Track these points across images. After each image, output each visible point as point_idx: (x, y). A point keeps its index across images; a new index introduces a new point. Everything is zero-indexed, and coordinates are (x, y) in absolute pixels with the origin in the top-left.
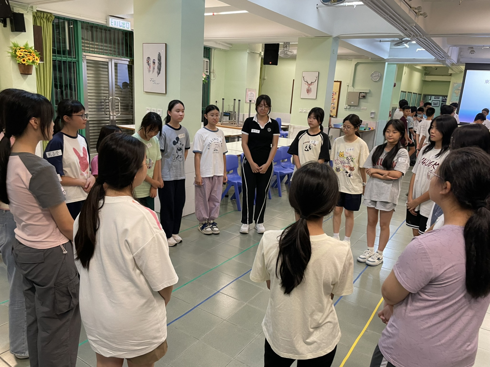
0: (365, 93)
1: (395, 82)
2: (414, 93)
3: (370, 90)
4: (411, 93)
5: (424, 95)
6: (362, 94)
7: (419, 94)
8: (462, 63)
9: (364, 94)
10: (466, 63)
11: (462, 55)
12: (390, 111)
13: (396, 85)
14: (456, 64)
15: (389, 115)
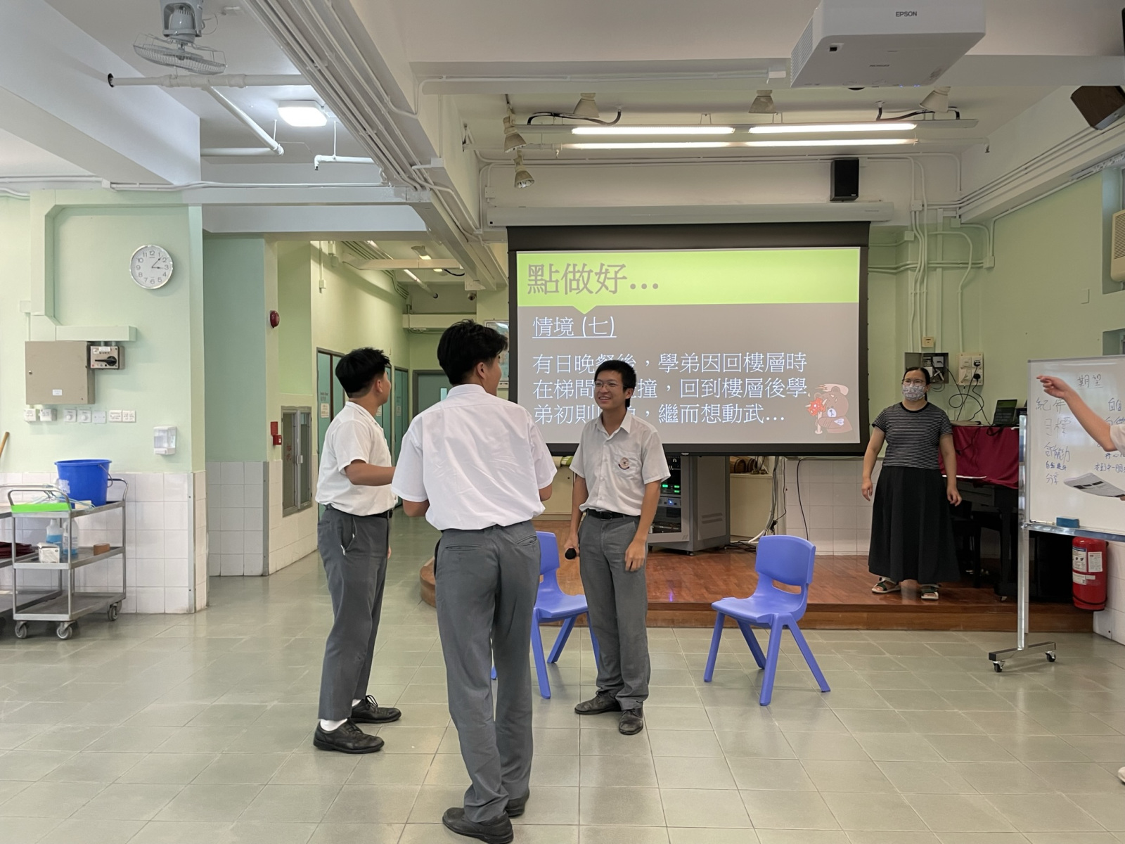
0: (118, 343)
1: (277, 310)
3: (136, 334)
5: (414, 371)
6: (102, 349)
8: (495, 227)
9: (108, 349)
10: (508, 227)
11: (491, 198)
12: (271, 423)
13: (282, 320)
14: (477, 229)
15: (270, 438)
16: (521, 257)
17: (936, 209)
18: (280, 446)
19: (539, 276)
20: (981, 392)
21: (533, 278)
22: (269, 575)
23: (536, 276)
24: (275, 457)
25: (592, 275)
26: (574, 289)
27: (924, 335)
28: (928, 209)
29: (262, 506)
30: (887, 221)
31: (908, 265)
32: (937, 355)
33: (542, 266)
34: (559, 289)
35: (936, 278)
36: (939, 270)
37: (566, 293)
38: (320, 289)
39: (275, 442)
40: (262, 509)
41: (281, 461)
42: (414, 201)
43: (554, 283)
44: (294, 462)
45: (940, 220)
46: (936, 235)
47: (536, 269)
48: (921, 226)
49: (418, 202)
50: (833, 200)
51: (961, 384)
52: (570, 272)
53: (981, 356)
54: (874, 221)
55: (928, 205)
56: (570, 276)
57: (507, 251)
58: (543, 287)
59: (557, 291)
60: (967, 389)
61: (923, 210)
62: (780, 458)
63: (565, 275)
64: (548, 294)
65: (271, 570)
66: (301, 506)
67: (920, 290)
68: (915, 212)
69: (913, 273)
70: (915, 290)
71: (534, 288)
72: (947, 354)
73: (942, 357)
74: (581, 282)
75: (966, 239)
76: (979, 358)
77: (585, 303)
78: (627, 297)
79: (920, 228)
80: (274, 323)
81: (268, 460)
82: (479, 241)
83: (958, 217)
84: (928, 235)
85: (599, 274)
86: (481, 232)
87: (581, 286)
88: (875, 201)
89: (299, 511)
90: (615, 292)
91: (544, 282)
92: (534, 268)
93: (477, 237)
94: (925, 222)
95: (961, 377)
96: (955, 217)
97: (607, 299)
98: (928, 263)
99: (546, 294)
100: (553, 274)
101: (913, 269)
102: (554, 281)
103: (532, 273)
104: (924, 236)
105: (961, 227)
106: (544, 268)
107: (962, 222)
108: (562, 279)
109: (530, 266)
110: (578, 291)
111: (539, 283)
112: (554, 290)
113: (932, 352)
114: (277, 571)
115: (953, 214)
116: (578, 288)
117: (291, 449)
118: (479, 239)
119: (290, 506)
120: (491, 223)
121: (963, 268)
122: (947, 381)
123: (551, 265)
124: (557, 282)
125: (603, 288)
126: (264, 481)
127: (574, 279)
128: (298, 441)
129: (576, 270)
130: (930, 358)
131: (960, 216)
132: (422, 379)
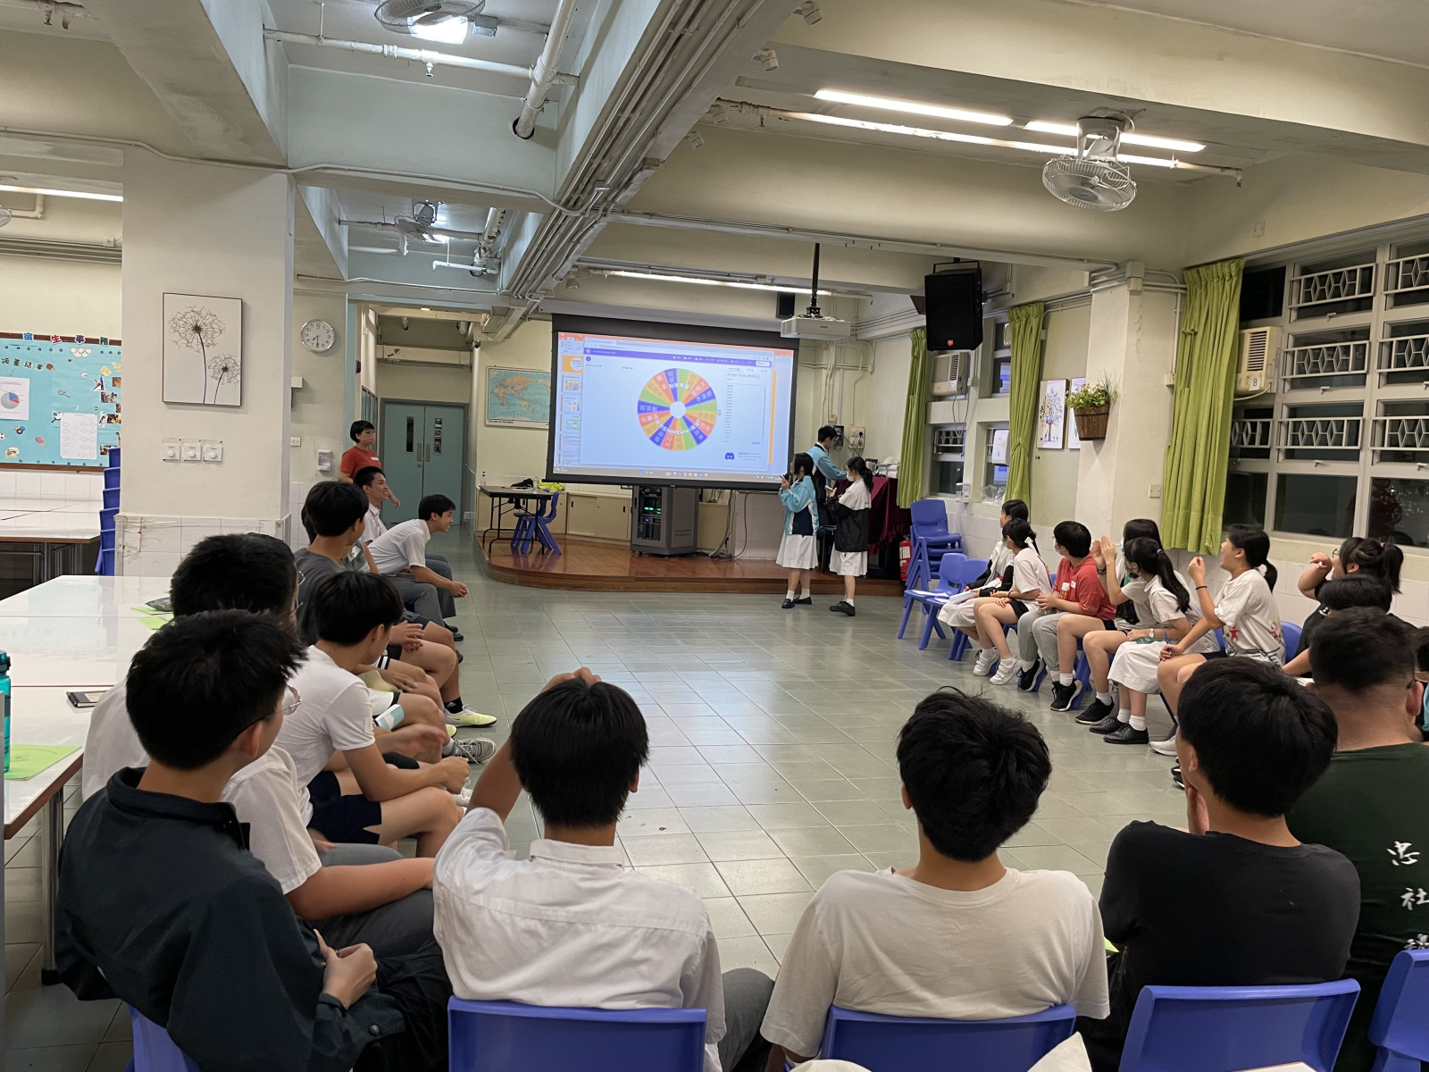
2: (372, 395)
3: (305, 382)
7: (376, 399)
8: (541, 314)
10: (553, 314)
27: (830, 415)
31: (823, 365)
35: (839, 375)
36: (842, 370)
46: (841, 345)
50: (776, 317)
51: (850, 447)
53: (864, 429)
57: (550, 330)
62: (734, 491)
67: (829, 382)
69: (825, 370)
75: (859, 351)
76: (862, 431)
84: (836, 346)
95: (851, 442)
96: (853, 335)
98: (835, 365)
105: (856, 342)
107: (857, 339)
121: (856, 370)
131: (856, 335)
132: (388, 407)
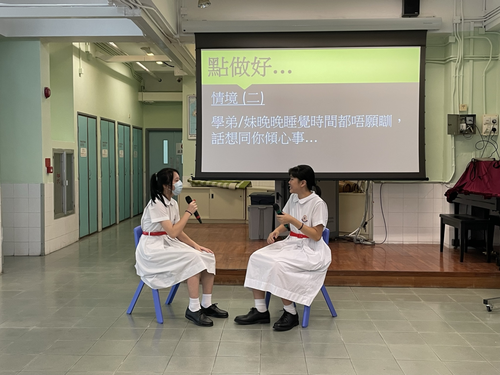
1: (49, 87)
2: (119, 123)
4: (114, 122)
5: (146, 129)
7: (134, 127)
8: (187, 33)
10: (195, 33)
11: (184, 15)
12: (46, 159)
13: (52, 93)
14: (175, 34)
15: (45, 169)
16: (204, 52)
17: (470, 22)
18: (52, 174)
19: (215, 65)
20: (496, 139)
21: (212, 66)
22: (45, 255)
23: (213, 65)
24: (49, 182)
25: (249, 64)
26: (238, 74)
27: (461, 103)
28: (464, 22)
29: (40, 211)
30: (438, 30)
31: (452, 58)
32: (469, 116)
33: (217, 58)
34: (228, 74)
35: (469, 67)
36: (471, 61)
37: (233, 76)
38: (80, 74)
39: (49, 171)
40: (40, 214)
41: (53, 183)
42: (130, 16)
43: (225, 70)
44: (62, 184)
45: (472, 29)
46: (469, 39)
47: (213, 60)
48: (460, 33)
49: (133, 16)
50: (403, 16)
51: (484, 135)
52: (235, 62)
53: (497, 117)
54: (429, 30)
55: (464, 20)
56: (235, 65)
57: (195, 49)
58: (218, 72)
59: (227, 75)
60: (488, 137)
61: (461, 23)
62: (371, 182)
63: (232, 64)
64: (221, 76)
65: (47, 252)
66: (67, 213)
67: (459, 74)
68: (456, 24)
69: (454, 63)
70: (455, 74)
71: (212, 72)
72: (475, 115)
73: (472, 117)
74: (242, 69)
75: (489, 42)
76: (496, 118)
77: (245, 83)
78: (271, 79)
79: (459, 35)
80: (47, 95)
81: (44, 182)
82: (178, 43)
83: (483, 27)
84: (464, 39)
85: (254, 64)
86: (178, 36)
87: (243, 71)
88: (430, 17)
89: (65, 216)
90: (264, 75)
91: (218, 69)
92: (212, 60)
93: (176, 40)
94: (462, 30)
95: (484, 130)
96: (482, 27)
97: (259, 80)
98: (464, 57)
99: (220, 76)
100: (224, 64)
101: (455, 61)
102: (225, 68)
103: (211, 63)
104: (461, 39)
105: (485, 34)
106: (219, 60)
107: (486, 30)
108: (230, 67)
109: (210, 59)
110: (240, 75)
111: (215, 69)
112: (225, 74)
113: (467, 114)
114: (50, 253)
115: (480, 25)
116: (240, 73)
117: (60, 176)
118: (178, 41)
119: (59, 212)
120: (184, 31)
121: (486, 60)
122: (475, 133)
123: (223, 58)
124: (227, 68)
125: (257, 73)
126: (41, 196)
127: (238, 67)
128: (65, 171)
129: (239, 61)
130: (464, 118)
131: (485, 27)
132: (151, 134)
